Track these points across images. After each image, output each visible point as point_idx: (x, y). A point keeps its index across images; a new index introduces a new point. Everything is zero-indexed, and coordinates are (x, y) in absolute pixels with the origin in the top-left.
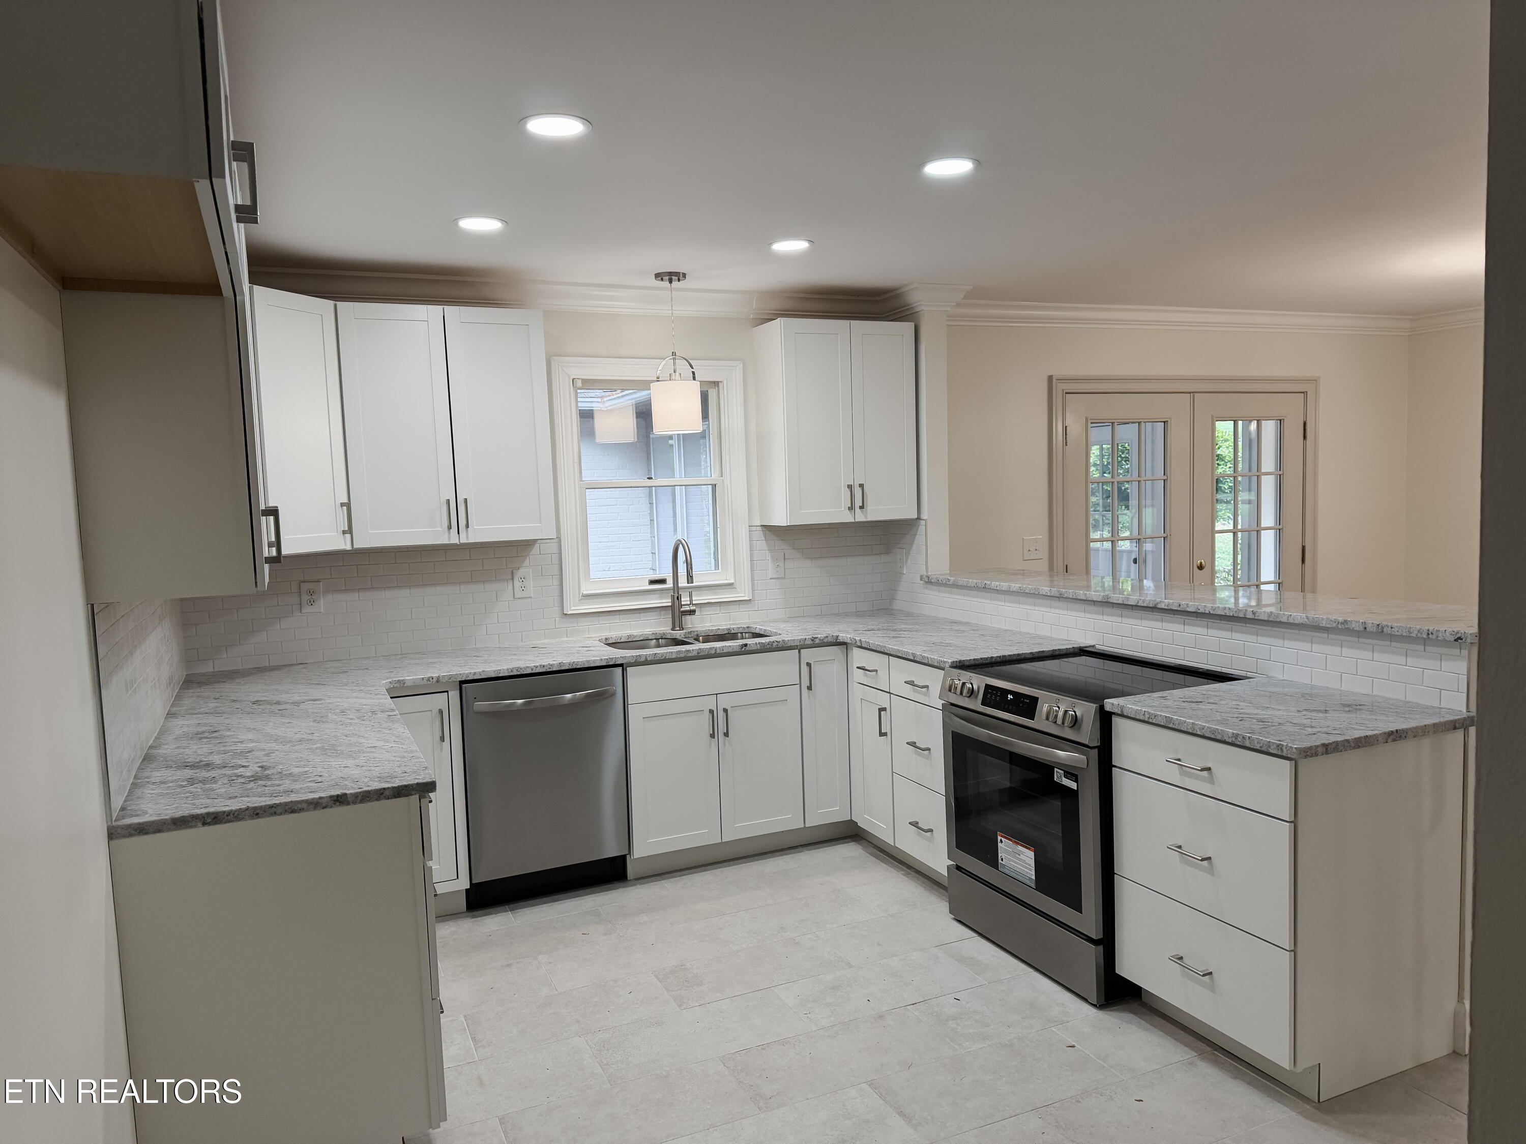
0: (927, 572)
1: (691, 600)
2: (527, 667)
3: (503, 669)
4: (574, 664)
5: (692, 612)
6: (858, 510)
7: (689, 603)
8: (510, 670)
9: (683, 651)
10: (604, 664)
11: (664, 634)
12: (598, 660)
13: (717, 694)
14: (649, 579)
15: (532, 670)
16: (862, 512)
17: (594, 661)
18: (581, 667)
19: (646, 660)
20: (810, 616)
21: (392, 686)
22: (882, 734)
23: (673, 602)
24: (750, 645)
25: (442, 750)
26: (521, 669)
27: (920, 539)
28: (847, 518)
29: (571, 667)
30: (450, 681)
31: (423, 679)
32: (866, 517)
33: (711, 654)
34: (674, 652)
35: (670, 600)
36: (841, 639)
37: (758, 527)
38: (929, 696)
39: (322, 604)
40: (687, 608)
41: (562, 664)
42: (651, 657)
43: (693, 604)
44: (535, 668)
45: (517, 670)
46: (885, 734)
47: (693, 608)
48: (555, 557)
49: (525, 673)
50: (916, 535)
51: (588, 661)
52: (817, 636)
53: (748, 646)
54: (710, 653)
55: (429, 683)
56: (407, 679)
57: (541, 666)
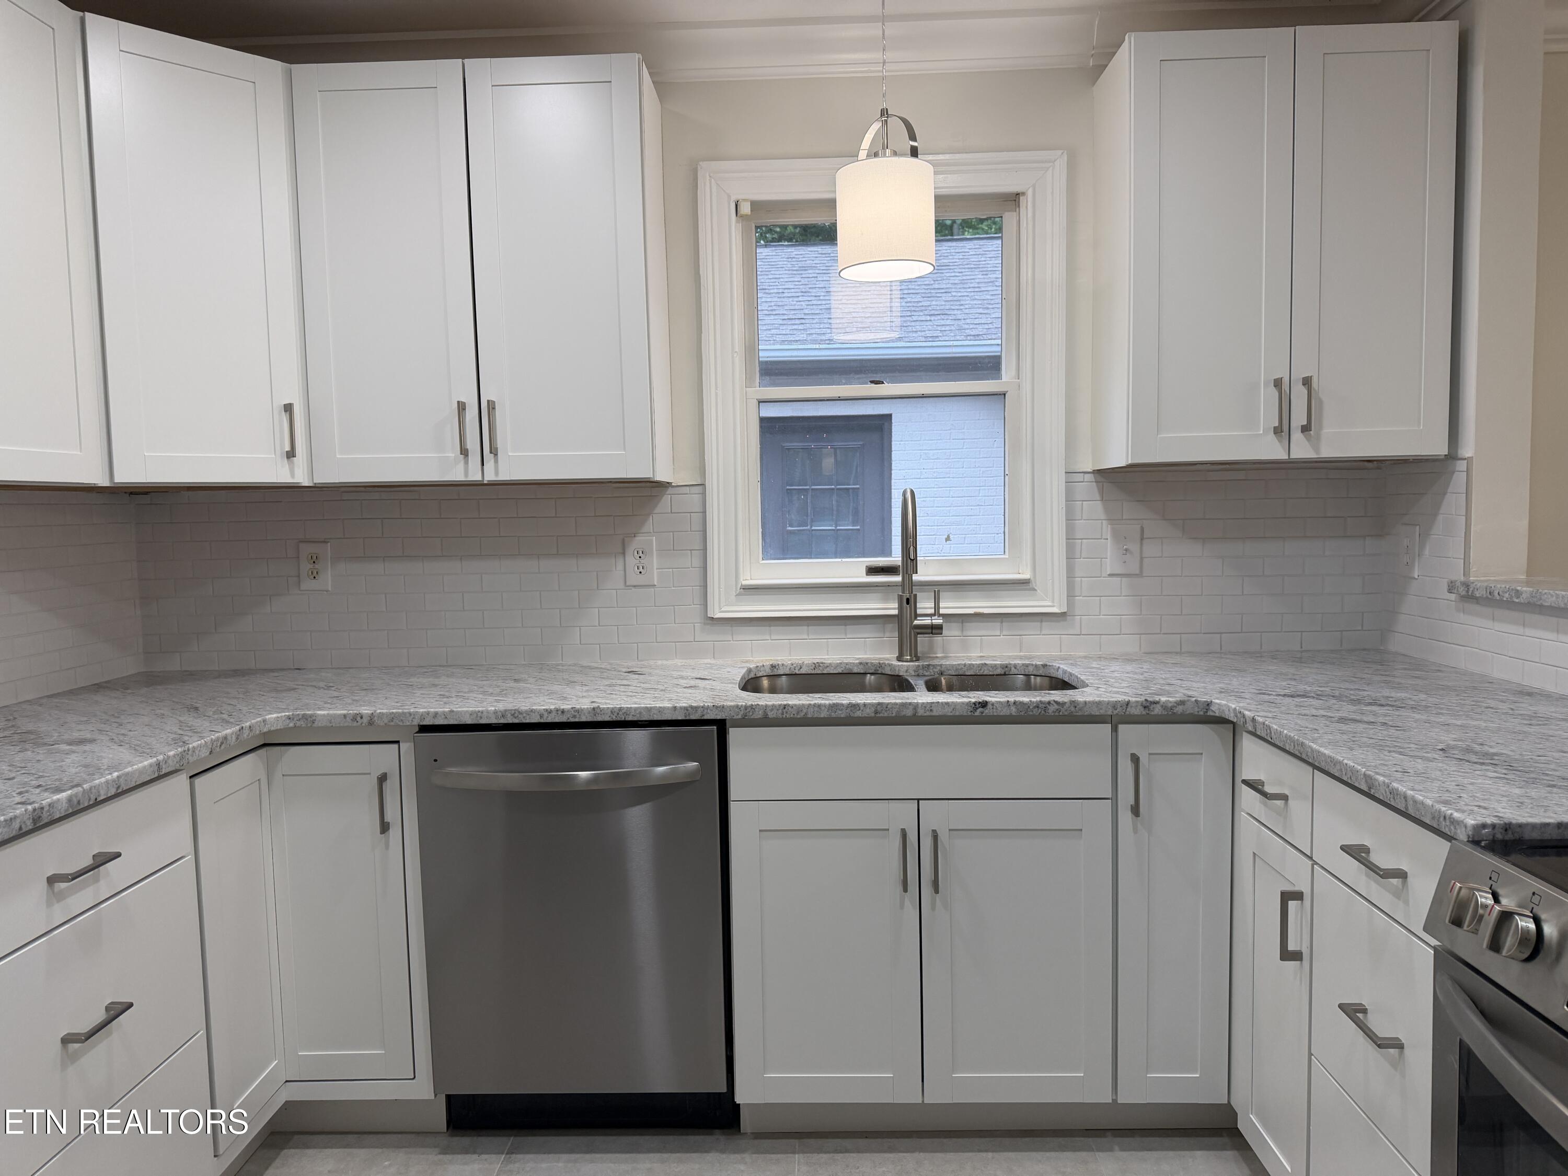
0: (1466, 573)
1: (937, 607)
2: (532, 711)
3: (488, 712)
4: (621, 713)
5: (935, 630)
6: (1297, 436)
7: (932, 611)
8: (500, 714)
9: (842, 705)
10: (680, 718)
11: (880, 665)
12: (668, 708)
13: (918, 800)
14: (868, 564)
15: (541, 716)
16: (1309, 439)
17: (661, 710)
18: (635, 719)
19: (766, 716)
20: (1191, 654)
21: (291, 725)
22: (1287, 955)
23: (900, 608)
24: (993, 705)
25: (387, 846)
26: (520, 713)
27: (1453, 502)
28: (1273, 450)
29: (614, 718)
30: (392, 724)
31: (345, 716)
32: (1317, 452)
33: (904, 716)
34: (825, 705)
35: (896, 605)
36: (1215, 711)
37: (1086, 475)
38: (1406, 902)
39: (327, 579)
40: (927, 621)
41: (598, 711)
42: (775, 711)
43: (940, 615)
44: (546, 715)
45: (513, 715)
46: (1296, 956)
47: (937, 621)
48: (696, 518)
49: (528, 721)
50: (1445, 494)
51: (649, 710)
52: (1157, 698)
53: (989, 706)
54: (903, 714)
55: (355, 724)
56: (318, 715)
57: (557, 710)
